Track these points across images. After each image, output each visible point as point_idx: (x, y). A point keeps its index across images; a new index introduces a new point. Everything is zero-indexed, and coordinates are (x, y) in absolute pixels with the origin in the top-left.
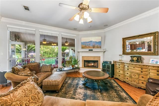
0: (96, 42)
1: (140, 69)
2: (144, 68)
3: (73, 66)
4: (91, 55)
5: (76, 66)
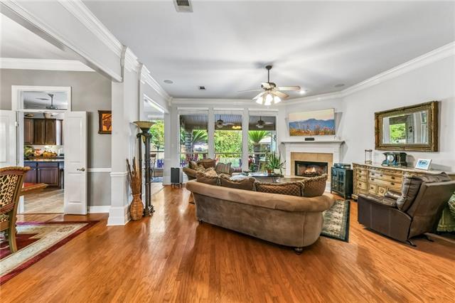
0: (322, 121)
1: (390, 178)
2: (398, 176)
3: (269, 172)
4: (311, 151)
5: (277, 171)
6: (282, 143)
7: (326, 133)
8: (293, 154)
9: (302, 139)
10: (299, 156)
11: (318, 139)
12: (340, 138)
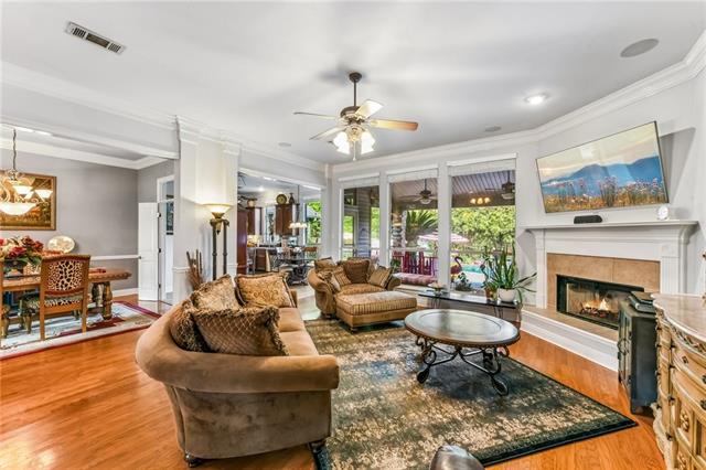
6: (528, 231)
7: (634, 199)
8: (552, 257)
9: (566, 219)
10: (566, 263)
11: (612, 217)
12: (679, 213)
